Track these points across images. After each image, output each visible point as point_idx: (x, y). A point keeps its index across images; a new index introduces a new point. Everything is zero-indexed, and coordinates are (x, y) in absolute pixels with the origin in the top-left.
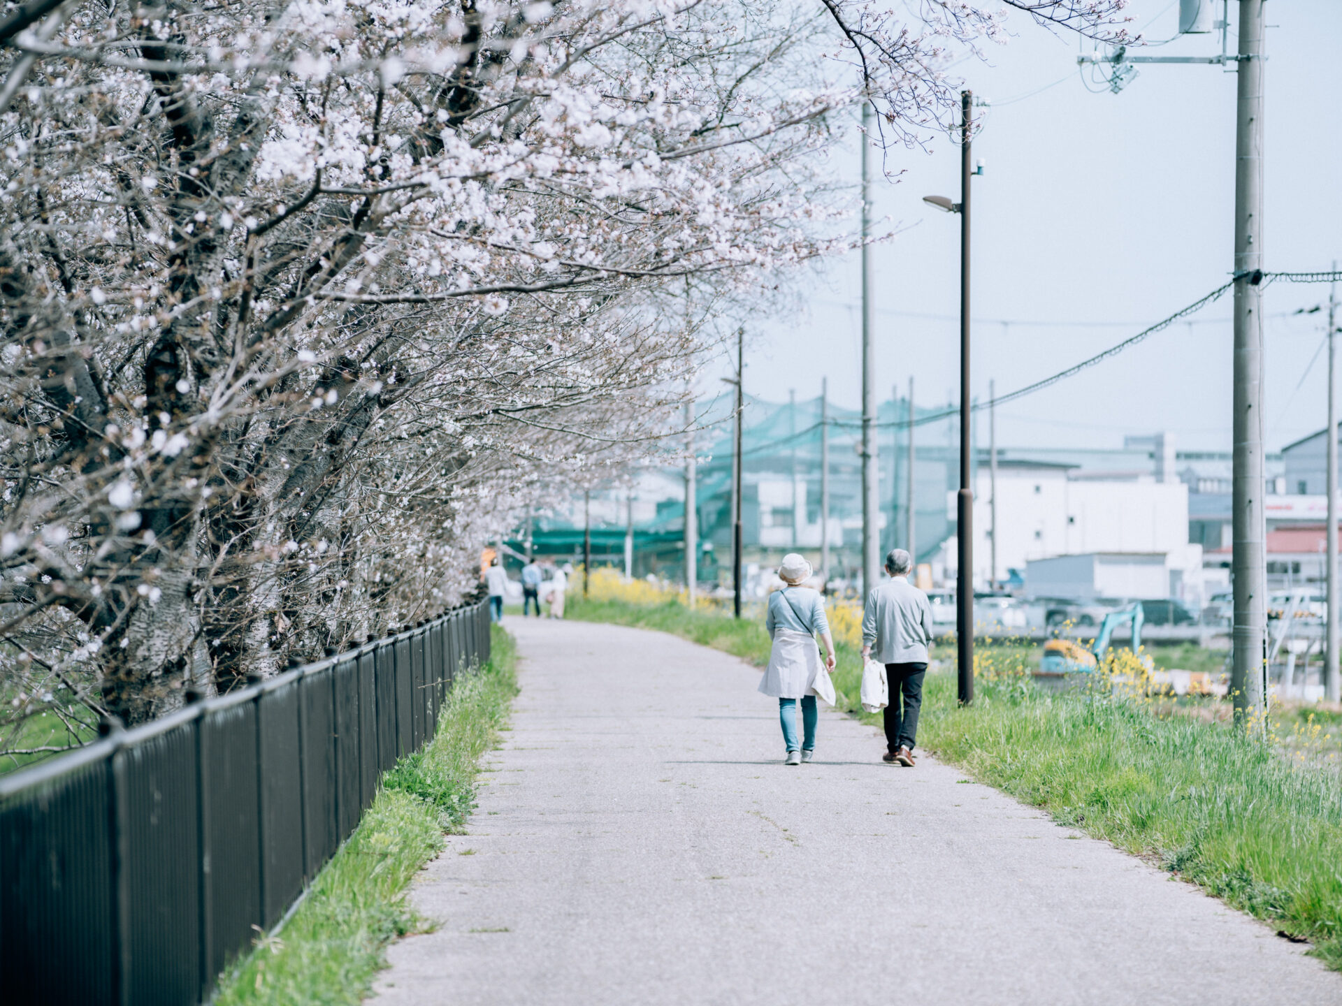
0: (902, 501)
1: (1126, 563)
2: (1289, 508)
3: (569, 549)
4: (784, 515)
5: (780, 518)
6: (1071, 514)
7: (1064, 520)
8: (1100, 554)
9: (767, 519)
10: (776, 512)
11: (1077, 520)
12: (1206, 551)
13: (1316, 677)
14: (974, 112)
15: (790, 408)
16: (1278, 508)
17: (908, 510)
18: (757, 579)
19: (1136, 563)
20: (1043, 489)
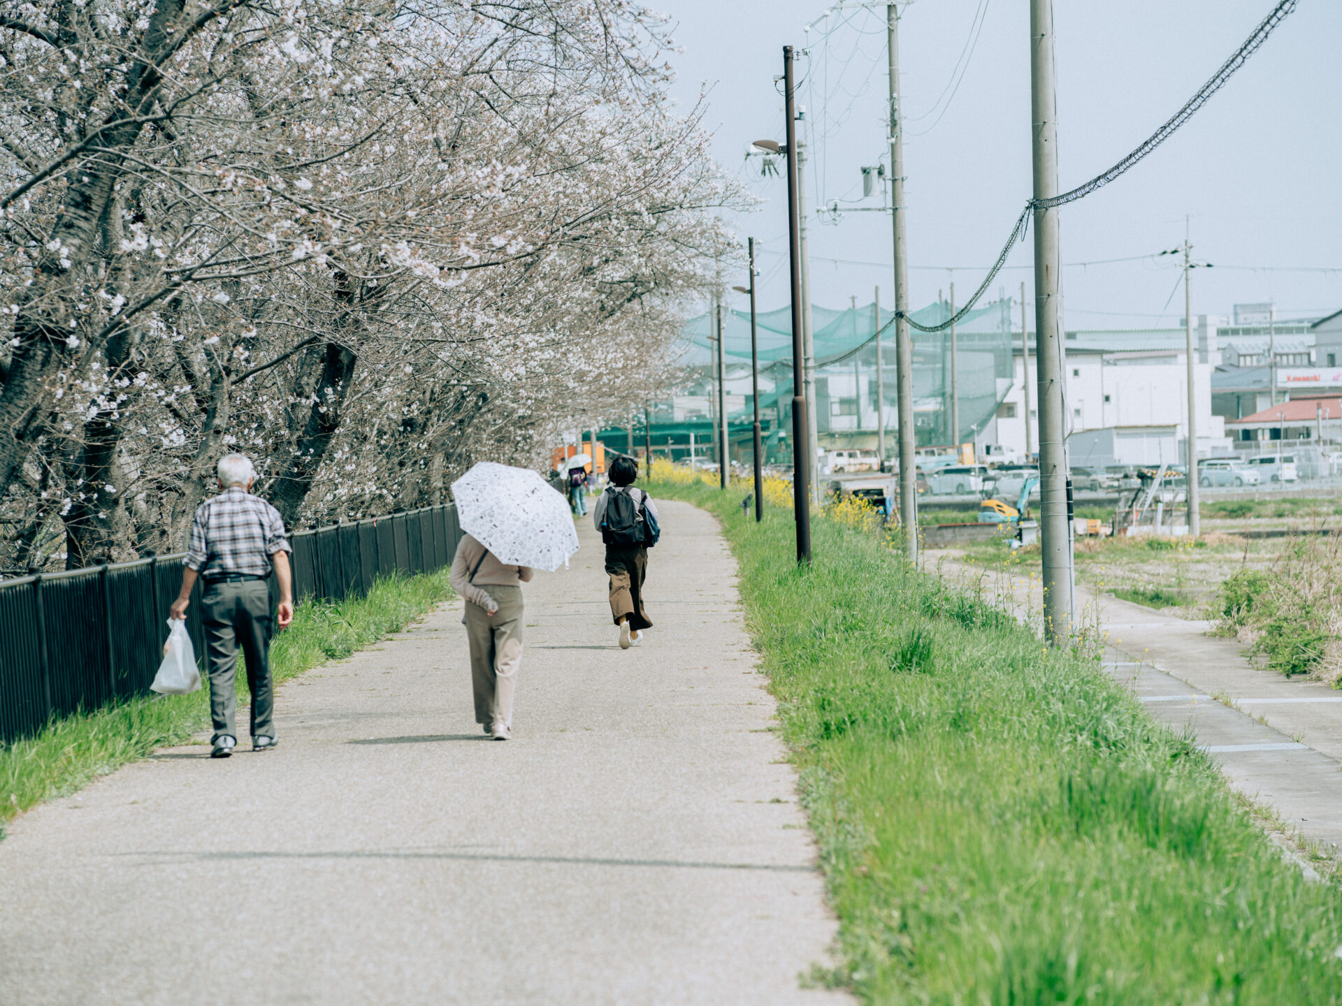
0: (948, 390)
1: (1141, 435)
2: (1316, 379)
3: (663, 440)
4: (850, 404)
5: (846, 407)
6: (1106, 393)
7: (1101, 399)
8: (1116, 428)
9: (836, 409)
10: (843, 402)
11: (1112, 399)
12: (1226, 423)
13: (1183, 519)
14: (755, 247)
15: (852, 312)
16: (1306, 379)
17: (952, 397)
18: (823, 461)
19: (1149, 435)
20: (1081, 373)
